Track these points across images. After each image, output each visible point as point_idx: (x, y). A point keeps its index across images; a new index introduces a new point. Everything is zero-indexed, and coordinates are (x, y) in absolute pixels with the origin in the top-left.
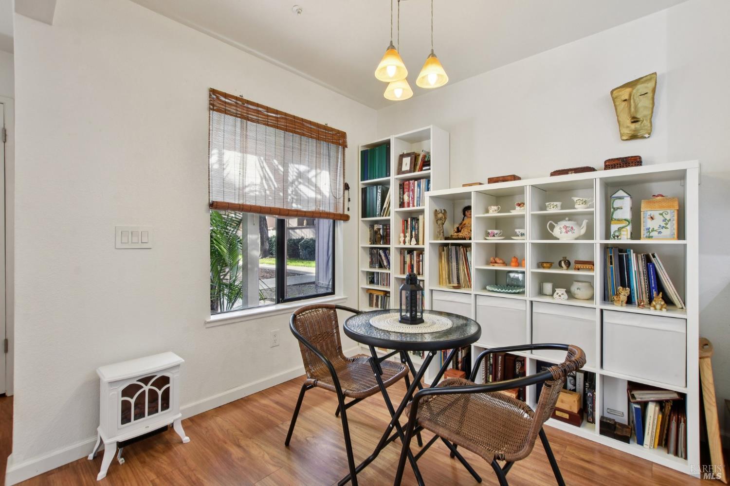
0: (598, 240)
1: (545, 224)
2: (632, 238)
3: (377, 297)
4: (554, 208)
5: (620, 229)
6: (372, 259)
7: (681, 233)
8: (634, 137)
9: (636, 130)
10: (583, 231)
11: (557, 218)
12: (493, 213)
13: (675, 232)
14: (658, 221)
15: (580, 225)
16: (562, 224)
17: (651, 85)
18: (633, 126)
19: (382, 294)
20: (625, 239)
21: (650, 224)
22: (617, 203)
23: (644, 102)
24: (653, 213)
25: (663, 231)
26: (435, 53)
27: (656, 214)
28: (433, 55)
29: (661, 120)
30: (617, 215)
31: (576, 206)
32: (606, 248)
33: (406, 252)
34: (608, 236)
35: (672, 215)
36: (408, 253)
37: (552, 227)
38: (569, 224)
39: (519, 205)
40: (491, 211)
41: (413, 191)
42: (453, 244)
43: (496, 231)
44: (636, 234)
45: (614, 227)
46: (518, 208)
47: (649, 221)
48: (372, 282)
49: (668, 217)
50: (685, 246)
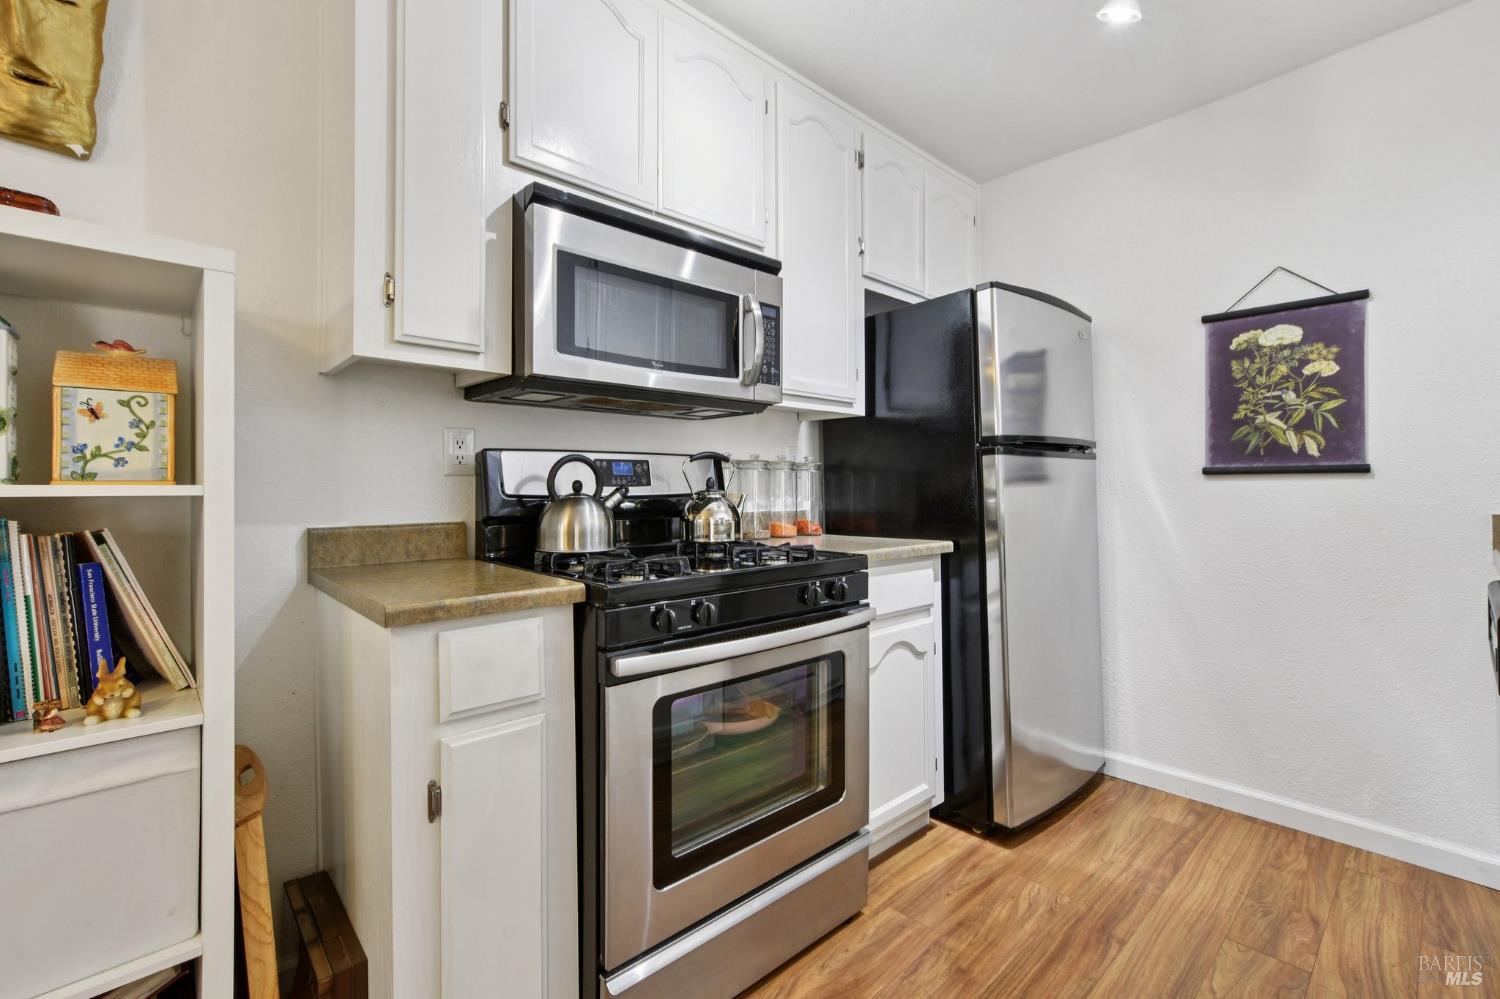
2: (16, 477)
7: (186, 467)
13: (169, 460)
14: (115, 425)
21: (87, 432)
25: (133, 456)
27: (106, 399)
35: (158, 410)
44: (31, 464)
49: (147, 415)
50: (197, 502)
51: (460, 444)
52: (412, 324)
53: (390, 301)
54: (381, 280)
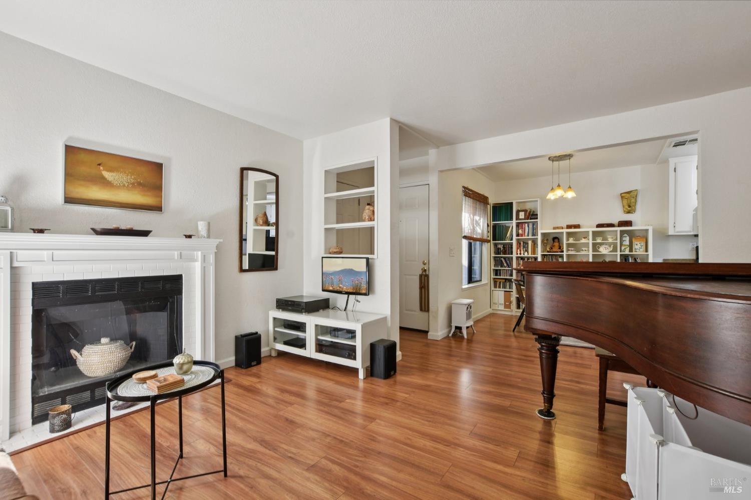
0: (619, 253)
1: (595, 247)
2: (630, 252)
3: (500, 283)
4: (599, 240)
5: (625, 249)
6: (496, 263)
7: (647, 250)
8: (629, 212)
9: (630, 210)
10: (611, 249)
11: (601, 244)
12: (571, 241)
13: (644, 250)
14: (639, 246)
15: (610, 246)
16: (604, 246)
17: (636, 193)
18: (629, 209)
19: (504, 281)
20: (627, 252)
21: (636, 247)
22: (624, 239)
23: (633, 200)
24: (636, 243)
25: (640, 249)
26: (571, 186)
27: (638, 243)
28: (570, 187)
29: (639, 207)
30: (624, 243)
31: (609, 239)
32: (621, 255)
33: (520, 259)
34: (621, 251)
35: (643, 244)
36: (521, 259)
37: (599, 248)
38: (607, 246)
39: (584, 238)
40: (570, 240)
41: (525, 228)
42: (549, 255)
43: (573, 249)
44: (631, 250)
45: (623, 248)
46: (583, 239)
47: (636, 246)
48: (496, 275)
49: (642, 244)
50: (648, 255)
51: (693, 245)
52: (677, 229)
53: (675, 227)
54: (673, 223)
